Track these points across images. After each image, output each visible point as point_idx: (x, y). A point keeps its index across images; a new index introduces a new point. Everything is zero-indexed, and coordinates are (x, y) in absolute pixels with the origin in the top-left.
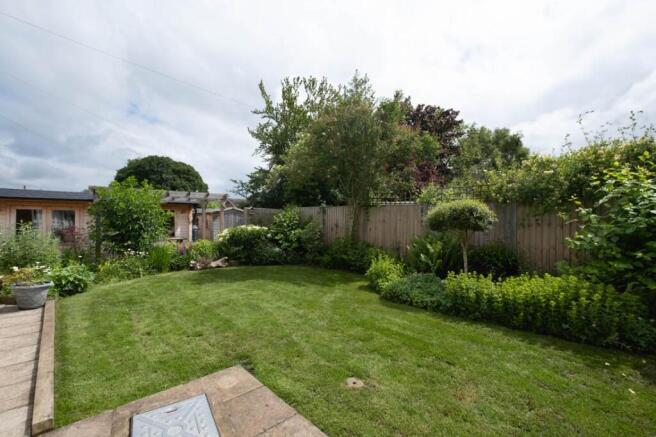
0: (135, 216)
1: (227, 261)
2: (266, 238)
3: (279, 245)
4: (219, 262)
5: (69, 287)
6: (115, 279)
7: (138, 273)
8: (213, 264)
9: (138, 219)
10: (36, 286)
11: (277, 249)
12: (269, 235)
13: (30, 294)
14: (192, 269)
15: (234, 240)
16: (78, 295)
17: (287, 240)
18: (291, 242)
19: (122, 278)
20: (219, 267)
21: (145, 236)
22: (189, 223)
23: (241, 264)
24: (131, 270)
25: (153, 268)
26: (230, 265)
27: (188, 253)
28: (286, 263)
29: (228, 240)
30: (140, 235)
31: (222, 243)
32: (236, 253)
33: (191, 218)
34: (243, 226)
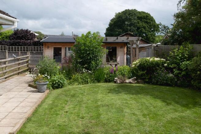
0: (88, 52)
1: (136, 79)
2: (164, 67)
3: (172, 72)
4: (131, 80)
5: (56, 85)
6: (77, 83)
7: (87, 82)
8: (127, 81)
9: (89, 54)
10: (43, 83)
11: (171, 75)
12: (166, 65)
13: (41, 86)
14: (115, 82)
15: (141, 67)
16: (59, 89)
17: (179, 69)
18: (181, 70)
19: (79, 83)
20: (130, 83)
21: (93, 63)
22: (125, 54)
23: (145, 82)
24: (84, 80)
25: (95, 80)
26: (138, 83)
27: (115, 73)
28: (176, 85)
29: (138, 67)
30: (90, 62)
31: (134, 69)
32: (142, 75)
33: (126, 51)
34: (148, 58)
